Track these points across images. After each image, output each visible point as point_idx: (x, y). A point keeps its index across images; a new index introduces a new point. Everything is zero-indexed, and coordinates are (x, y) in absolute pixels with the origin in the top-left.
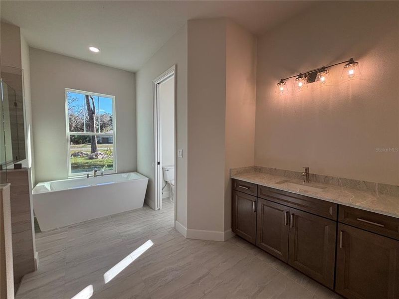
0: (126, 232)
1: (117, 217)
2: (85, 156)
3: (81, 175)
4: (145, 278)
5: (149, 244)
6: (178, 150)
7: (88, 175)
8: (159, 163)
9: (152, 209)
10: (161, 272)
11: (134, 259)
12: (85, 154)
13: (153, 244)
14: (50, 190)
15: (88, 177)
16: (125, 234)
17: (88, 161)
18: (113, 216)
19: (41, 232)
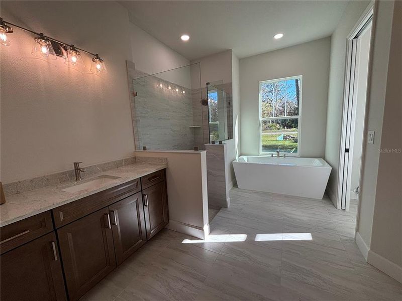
0: (290, 214)
1: (290, 199)
2: (292, 139)
3: (268, 154)
4: (285, 260)
5: (307, 237)
6: (369, 133)
7: (272, 155)
8: (347, 151)
9: (334, 205)
10: (304, 268)
11: (284, 240)
12: (292, 137)
13: (312, 239)
14: (246, 161)
15: (272, 156)
16: (290, 215)
17: (292, 144)
18: (287, 197)
19: (237, 187)
